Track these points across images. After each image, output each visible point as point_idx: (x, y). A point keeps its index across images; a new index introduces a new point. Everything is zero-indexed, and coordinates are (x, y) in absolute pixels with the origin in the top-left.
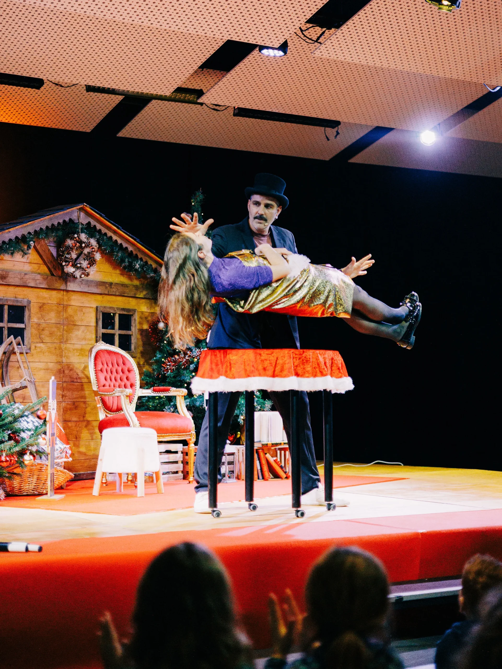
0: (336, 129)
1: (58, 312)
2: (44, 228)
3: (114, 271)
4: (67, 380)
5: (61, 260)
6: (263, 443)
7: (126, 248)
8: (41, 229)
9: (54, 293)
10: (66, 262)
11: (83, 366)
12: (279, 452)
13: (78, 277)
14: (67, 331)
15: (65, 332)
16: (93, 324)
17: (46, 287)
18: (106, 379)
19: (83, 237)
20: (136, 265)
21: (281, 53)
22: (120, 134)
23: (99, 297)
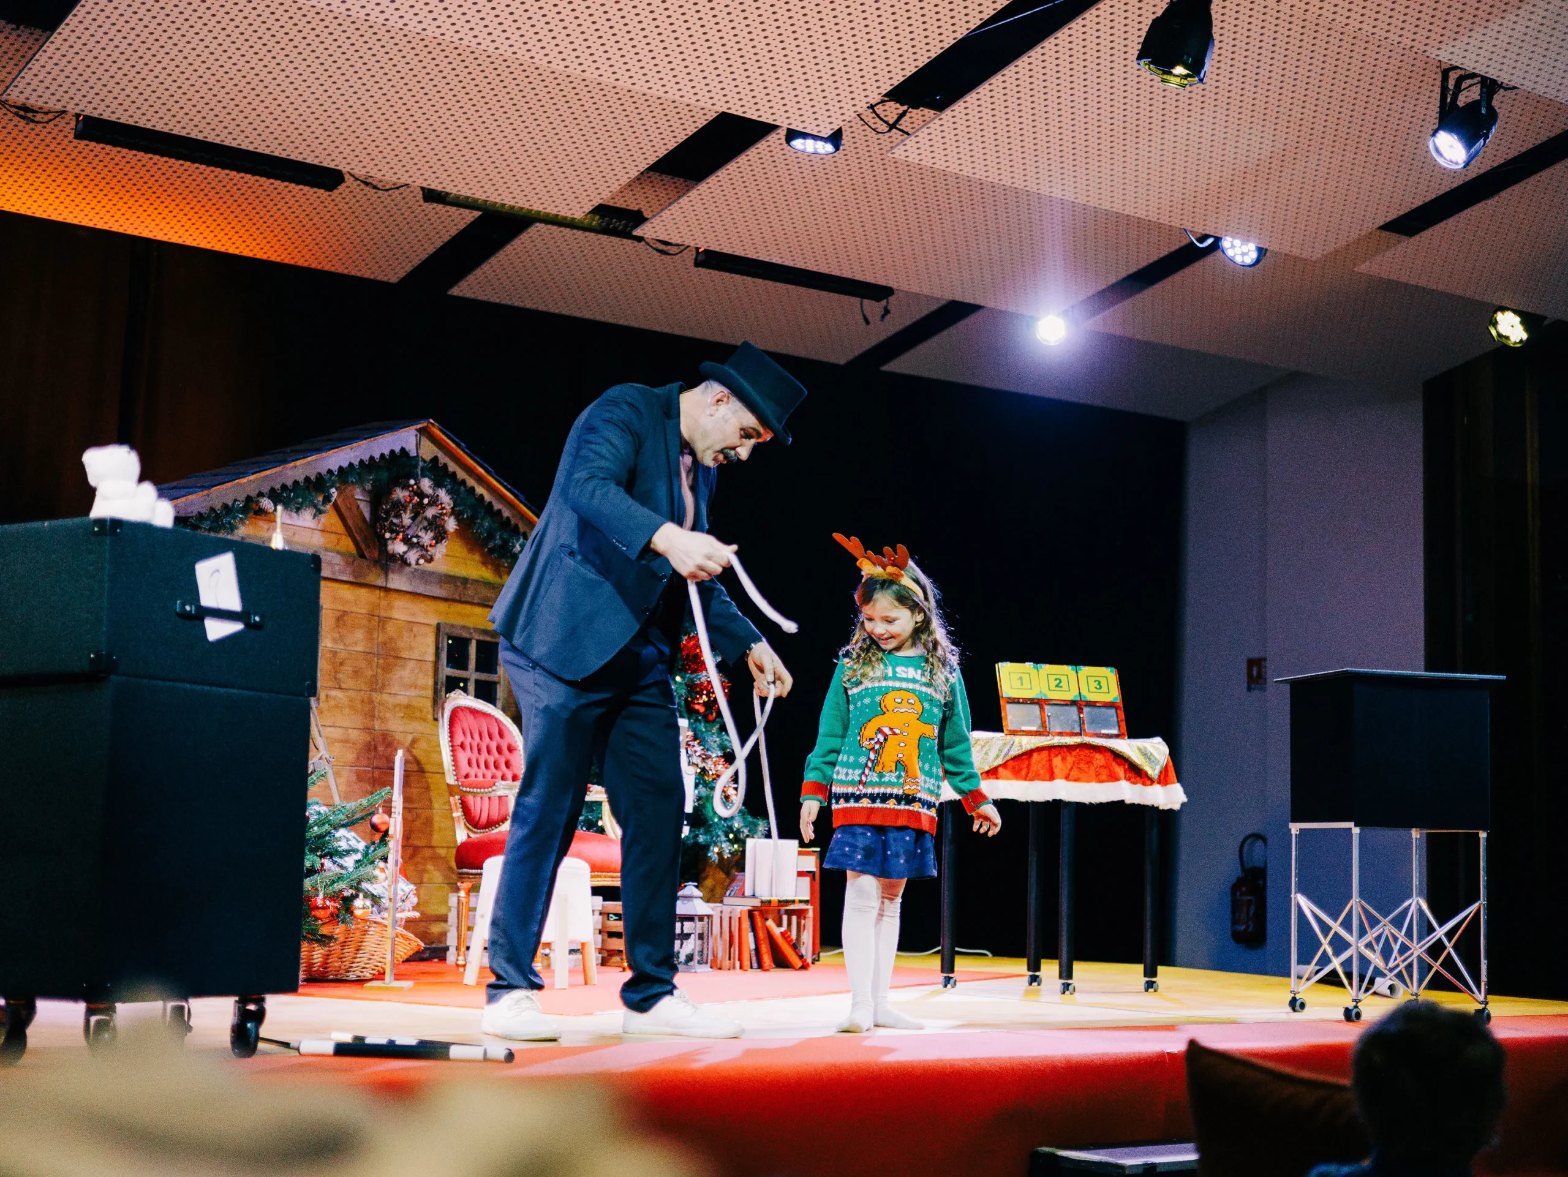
0: (884, 302)
1: (370, 632)
2: (356, 463)
3: (470, 556)
4: (381, 765)
5: (383, 527)
6: (764, 899)
7: (499, 511)
8: (351, 464)
9: (363, 592)
10: (392, 532)
11: (410, 738)
12: (785, 918)
13: (413, 562)
14: (383, 669)
15: (379, 671)
16: (430, 657)
17: (351, 579)
18: (470, 763)
19: (426, 484)
20: (514, 546)
21: (829, 148)
22: (455, 291)
23: (442, 606)
